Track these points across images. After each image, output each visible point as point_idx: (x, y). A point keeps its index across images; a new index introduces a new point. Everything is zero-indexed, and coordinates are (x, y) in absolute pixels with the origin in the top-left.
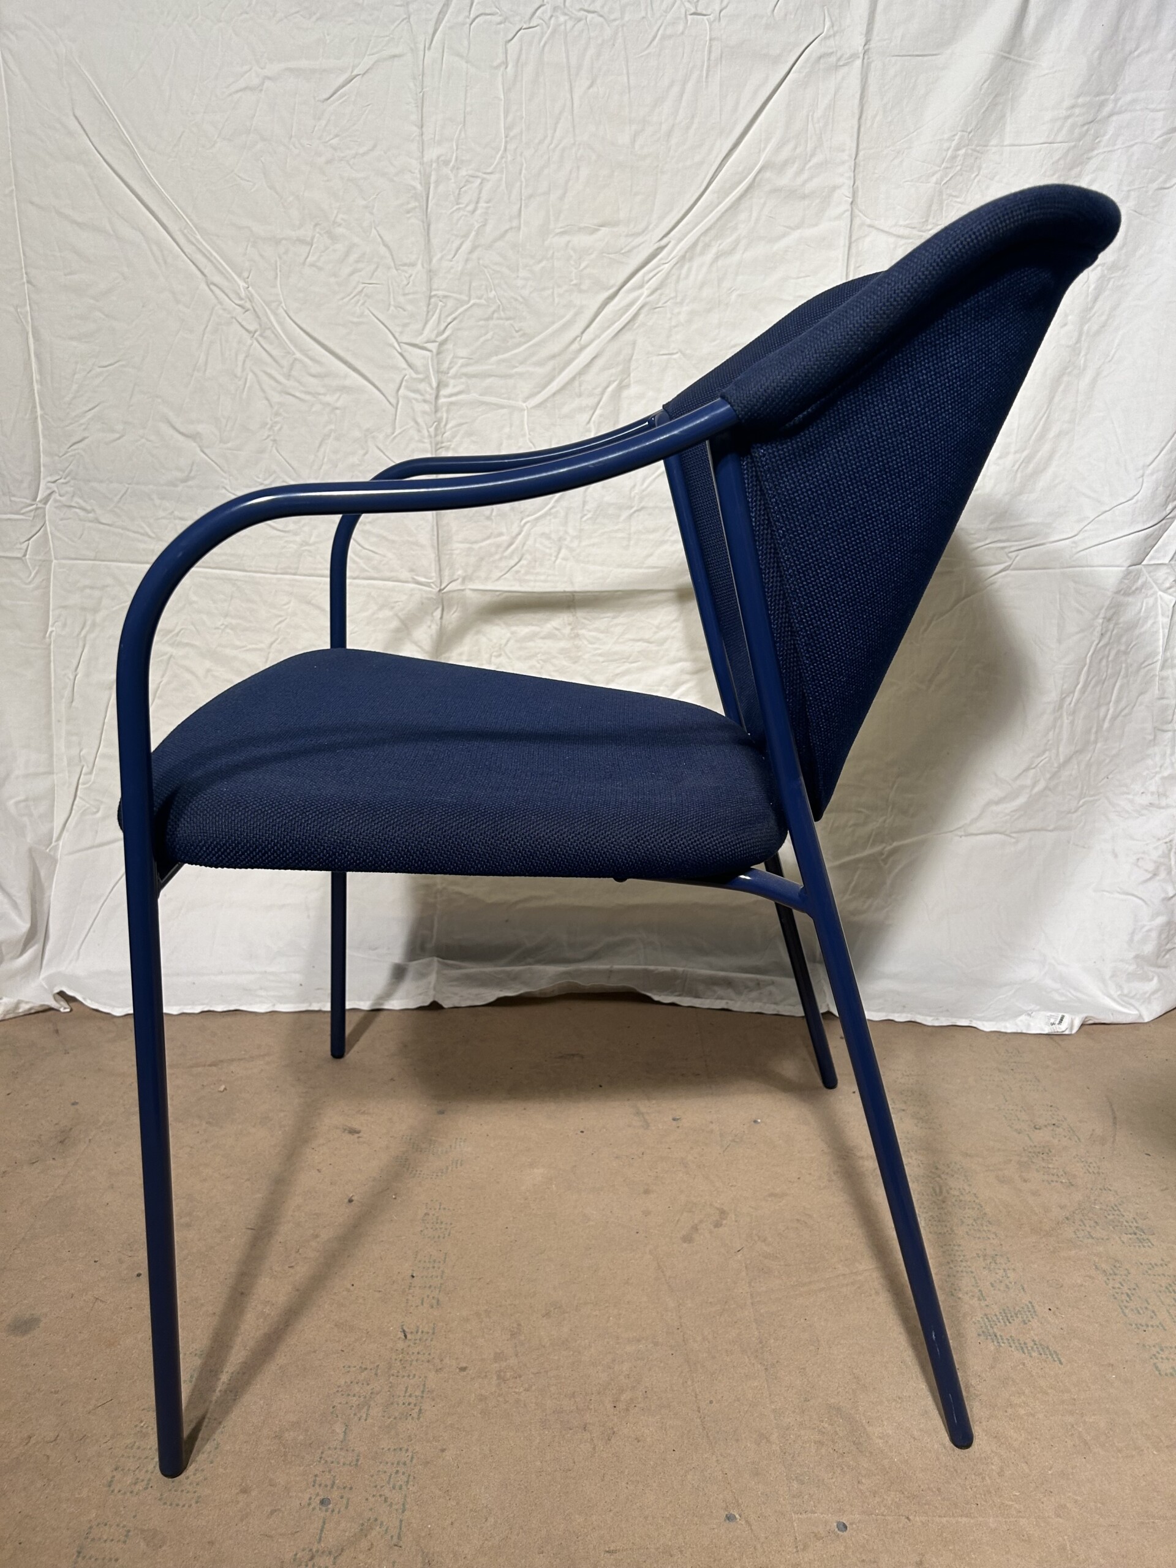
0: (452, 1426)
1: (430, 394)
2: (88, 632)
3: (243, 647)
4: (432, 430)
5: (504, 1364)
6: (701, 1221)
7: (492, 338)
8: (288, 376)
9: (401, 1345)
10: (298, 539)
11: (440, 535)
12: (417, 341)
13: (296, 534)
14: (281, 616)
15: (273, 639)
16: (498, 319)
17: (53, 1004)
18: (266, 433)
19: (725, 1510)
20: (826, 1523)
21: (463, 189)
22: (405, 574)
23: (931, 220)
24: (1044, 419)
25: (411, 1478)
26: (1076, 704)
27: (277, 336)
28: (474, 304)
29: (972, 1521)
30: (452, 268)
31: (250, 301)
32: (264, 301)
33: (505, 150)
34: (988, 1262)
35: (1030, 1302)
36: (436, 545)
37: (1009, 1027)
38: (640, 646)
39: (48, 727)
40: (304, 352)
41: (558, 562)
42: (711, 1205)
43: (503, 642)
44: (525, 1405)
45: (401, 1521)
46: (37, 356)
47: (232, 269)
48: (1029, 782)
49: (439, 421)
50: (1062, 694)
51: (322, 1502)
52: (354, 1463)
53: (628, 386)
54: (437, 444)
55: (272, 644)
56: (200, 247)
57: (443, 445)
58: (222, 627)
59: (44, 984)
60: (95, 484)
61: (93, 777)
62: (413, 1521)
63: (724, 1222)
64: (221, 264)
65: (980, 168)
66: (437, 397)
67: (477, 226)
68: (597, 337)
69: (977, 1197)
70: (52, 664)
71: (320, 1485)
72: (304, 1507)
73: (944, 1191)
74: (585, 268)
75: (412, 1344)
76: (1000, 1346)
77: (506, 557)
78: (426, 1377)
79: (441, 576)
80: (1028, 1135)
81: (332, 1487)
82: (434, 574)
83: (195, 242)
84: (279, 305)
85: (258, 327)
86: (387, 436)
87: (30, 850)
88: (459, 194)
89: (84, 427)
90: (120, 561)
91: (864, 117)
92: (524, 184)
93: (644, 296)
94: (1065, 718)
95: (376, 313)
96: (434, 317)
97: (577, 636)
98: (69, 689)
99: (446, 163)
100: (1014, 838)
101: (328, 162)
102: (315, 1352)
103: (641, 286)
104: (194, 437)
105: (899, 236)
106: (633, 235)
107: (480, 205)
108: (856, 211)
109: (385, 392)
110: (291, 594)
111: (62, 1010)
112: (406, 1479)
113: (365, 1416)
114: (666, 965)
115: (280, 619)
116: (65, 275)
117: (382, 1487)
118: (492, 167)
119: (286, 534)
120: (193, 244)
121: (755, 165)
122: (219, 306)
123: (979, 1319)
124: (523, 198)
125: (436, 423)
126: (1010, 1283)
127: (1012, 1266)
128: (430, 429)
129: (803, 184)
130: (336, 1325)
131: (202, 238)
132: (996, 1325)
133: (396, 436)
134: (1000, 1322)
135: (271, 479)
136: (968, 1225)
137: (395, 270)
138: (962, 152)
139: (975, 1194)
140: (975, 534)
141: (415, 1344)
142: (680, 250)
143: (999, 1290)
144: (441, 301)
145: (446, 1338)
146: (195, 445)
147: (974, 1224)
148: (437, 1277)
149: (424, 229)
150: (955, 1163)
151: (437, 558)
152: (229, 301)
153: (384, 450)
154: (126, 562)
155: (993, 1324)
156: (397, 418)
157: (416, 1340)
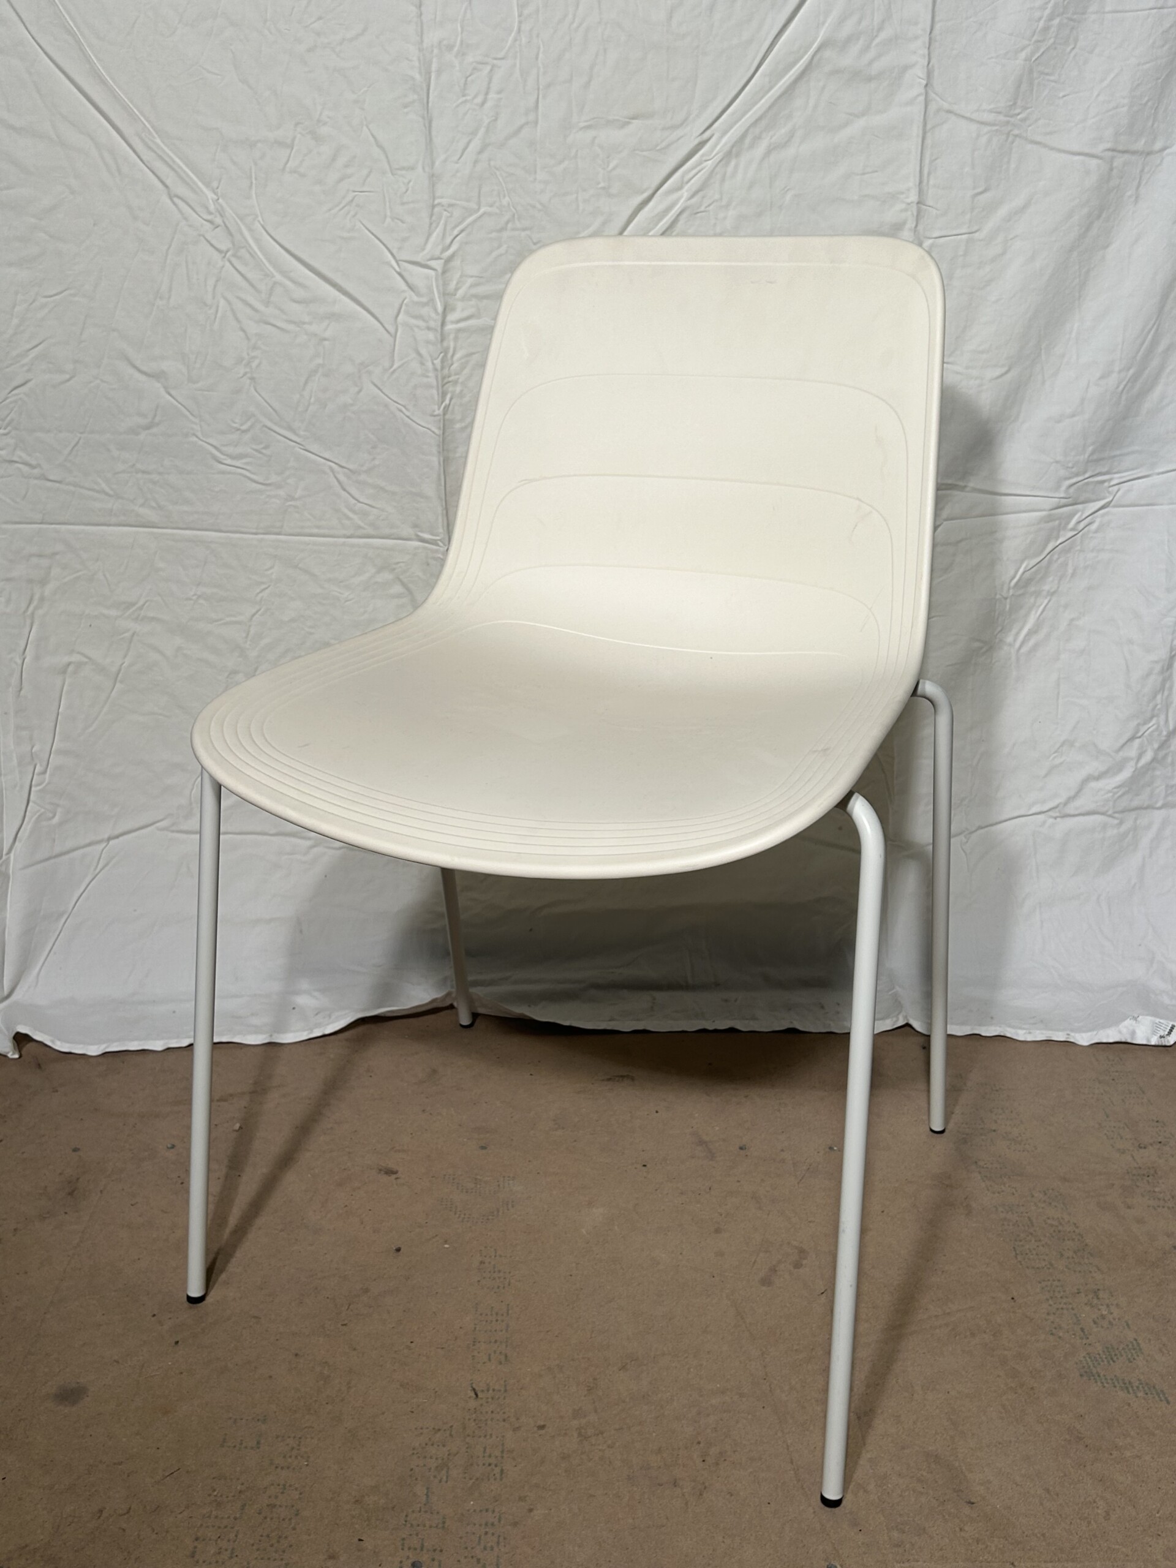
0: (537, 1486)
1: (435, 320)
3: (221, 620)
4: (438, 362)
5: (584, 1421)
6: (780, 1262)
7: (507, 252)
8: (267, 303)
9: (473, 1404)
10: (281, 492)
11: (448, 486)
12: (419, 258)
13: (279, 486)
14: (263, 583)
15: (254, 611)
16: (513, 229)
18: (243, 370)
21: (469, 79)
22: (407, 531)
23: (1019, 102)
25: (501, 1539)
27: (253, 255)
28: (484, 213)
30: (458, 172)
31: (221, 216)
32: (237, 215)
33: (519, 31)
34: (1090, 1296)
35: (1136, 1340)
37: (1111, 1036)
40: (284, 273)
42: (789, 1243)
44: (610, 1462)
47: (198, 177)
48: (1133, 754)
49: (446, 351)
50: (1171, 653)
51: (413, 1565)
52: (440, 1526)
54: (443, 378)
55: (255, 615)
56: (161, 153)
57: (450, 379)
58: (194, 598)
60: (40, 435)
61: (48, 777)
63: (804, 1262)
64: (185, 172)
65: (1076, 40)
66: (443, 324)
67: (486, 121)
69: (1077, 1227)
71: (409, 1549)
73: (1041, 1220)
74: (614, 169)
75: (484, 1403)
76: (1104, 1387)
78: (503, 1436)
79: (449, 531)
80: (1133, 1157)
81: (422, 1549)
82: (441, 530)
83: (154, 147)
84: (255, 220)
85: (230, 245)
86: (385, 370)
88: (465, 84)
89: (25, 368)
90: (73, 524)
92: (541, 71)
93: (682, 201)
95: (369, 227)
96: (438, 230)
98: (17, 675)
99: (450, 48)
100: (1115, 818)
101: (310, 50)
102: (383, 1414)
103: (680, 188)
104: (158, 376)
105: (982, 123)
106: (670, 127)
107: (490, 97)
108: (932, 95)
109: (381, 319)
110: (275, 556)
112: (495, 1539)
113: (445, 1478)
115: (263, 586)
117: (472, 1548)
118: (504, 52)
119: (268, 488)
120: (153, 150)
121: (813, 44)
122: (183, 222)
123: (1082, 1359)
124: (541, 87)
125: (442, 355)
126: (1114, 1319)
127: (1115, 1302)
128: (435, 362)
129: (871, 63)
130: (401, 1385)
131: (163, 142)
132: (1099, 1364)
133: (395, 371)
134: (1103, 1361)
135: (249, 424)
136: (1068, 1258)
137: (390, 175)
138: (1056, 21)
139: (1075, 1224)
140: (1072, 468)
141: (487, 1402)
142: (725, 144)
143: (1102, 1327)
144: (445, 210)
145: (519, 1395)
146: (158, 385)
147: (1074, 1256)
148: (502, 1331)
149: (425, 126)
150: (1053, 1189)
151: (445, 512)
152: (197, 217)
153: (381, 388)
154: (79, 524)
155: (1096, 1364)
156: (397, 348)
157: (488, 1398)
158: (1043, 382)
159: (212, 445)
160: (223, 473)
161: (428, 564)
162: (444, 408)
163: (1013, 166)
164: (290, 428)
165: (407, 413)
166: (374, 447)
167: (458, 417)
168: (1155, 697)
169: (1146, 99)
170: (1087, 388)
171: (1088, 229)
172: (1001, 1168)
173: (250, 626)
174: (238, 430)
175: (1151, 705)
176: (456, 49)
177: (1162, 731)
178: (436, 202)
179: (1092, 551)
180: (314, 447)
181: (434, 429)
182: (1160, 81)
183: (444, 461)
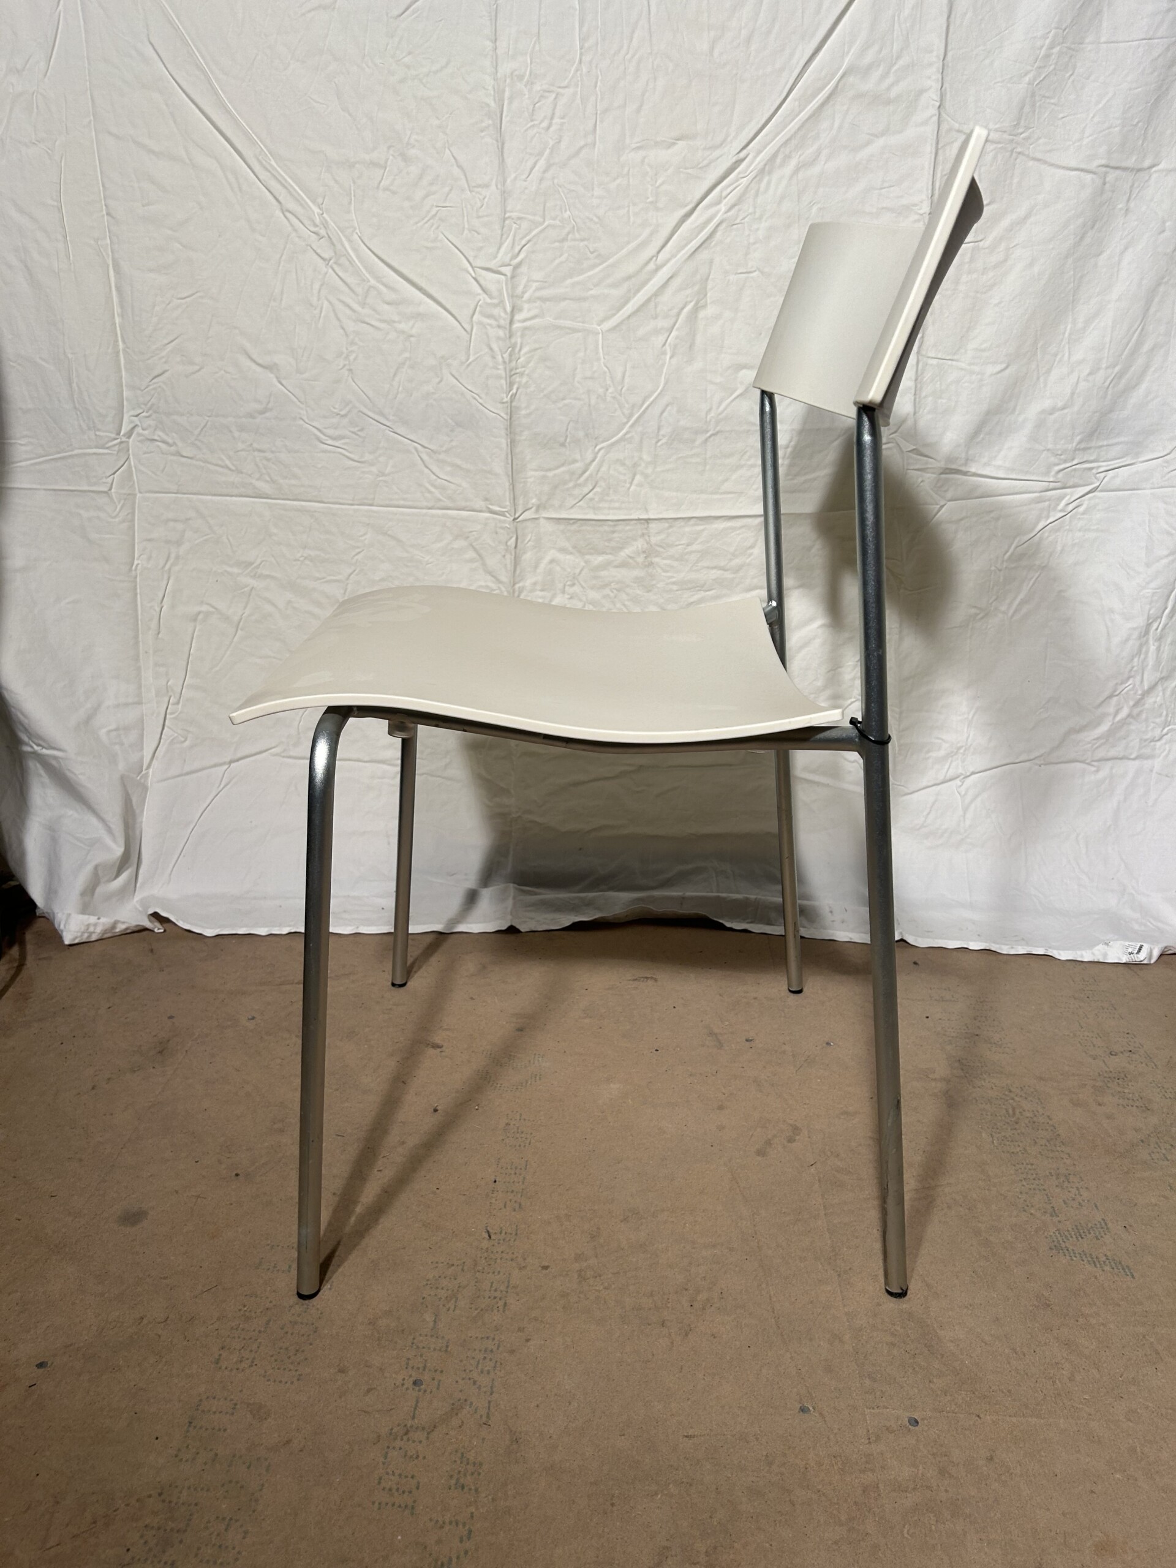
0: (536, 1319)
1: (504, 319)
2: (172, 565)
3: (324, 578)
4: (506, 356)
5: (585, 1264)
6: (775, 1136)
7: (567, 260)
8: (363, 305)
9: (485, 1244)
10: (374, 469)
11: (514, 466)
12: (492, 265)
13: (372, 464)
14: (358, 547)
15: (351, 571)
16: (575, 240)
17: (147, 924)
18: (341, 365)
19: (800, 1402)
20: (898, 1418)
21: (537, 105)
22: (480, 504)
23: (1022, 123)
24: (1137, 333)
25: (498, 1363)
26: (1163, 629)
27: (351, 262)
28: (549, 226)
29: (1042, 1421)
30: (526, 188)
31: (325, 227)
32: (338, 227)
33: (580, 62)
34: (1061, 1180)
35: (1103, 1220)
36: (510, 473)
37: (1087, 956)
38: (715, 574)
39: (137, 658)
40: (378, 279)
41: (633, 488)
42: (784, 1121)
43: (577, 571)
44: (605, 1302)
45: (489, 1402)
46: (118, 289)
47: (306, 195)
48: (1111, 710)
49: (514, 346)
50: (1148, 620)
51: (415, 1383)
52: (444, 1349)
53: (705, 306)
54: (511, 370)
55: (350, 575)
56: (275, 173)
57: (518, 371)
58: (302, 559)
59: (138, 906)
60: (175, 417)
61: (180, 706)
62: (501, 1402)
63: (797, 1138)
64: (295, 190)
65: (1074, 67)
66: (511, 322)
67: (551, 143)
68: (673, 256)
69: (1051, 1119)
70: (139, 596)
71: (413, 1368)
72: (398, 1387)
73: (1017, 1111)
74: (661, 185)
75: (496, 1244)
76: (1072, 1260)
77: (580, 485)
78: (510, 1274)
79: (515, 504)
80: (1104, 1061)
81: (424, 1370)
82: (508, 503)
83: (271, 170)
84: (353, 231)
85: (333, 254)
86: (462, 363)
87: (122, 778)
88: (533, 110)
89: (164, 360)
90: (202, 494)
91: (953, 16)
92: (599, 97)
93: (721, 214)
94: (1151, 642)
95: (450, 237)
96: (508, 241)
97: (651, 564)
98: (155, 621)
99: (521, 78)
100: (1092, 765)
101: (402, 81)
102: (404, 1248)
103: (719, 202)
104: (271, 368)
106: (710, 148)
107: (554, 121)
108: (944, 115)
109: (459, 318)
110: (368, 524)
111: (156, 930)
112: (492, 1364)
113: (453, 1307)
114: (738, 893)
115: (358, 550)
116: (143, 206)
117: (471, 1371)
118: (567, 81)
119: (363, 465)
120: (269, 172)
121: (839, 69)
122: (294, 234)
123: (1052, 1234)
124: (598, 112)
125: (510, 349)
126: (1083, 1201)
127: (1086, 1186)
128: (504, 356)
129: (889, 89)
130: (424, 1225)
131: (277, 164)
132: (1068, 1240)
133: (470, 363)
134: (1072, 1237)
135: (347, 409)
136: (1041, 1145)
137: (469, 192)
138: (1056, 50)
139: (1049, 1117)
140: (1061, 455)
141: (499, 1243)
142: (759, 163)
143: (1072, 1207)
144: (515, 223)
145: (528, 1238)
146: (272, 376)
147: (1047, 1144)
148: (519, 1182)
149: (498, 146)
150: (1029, 1086)
151: (511, 487)
152: (304, 228)
153: (459, 378)
154: (207, 495)
155: (1065, 1240)
156: (472, 345)
157: (499, 1240)
158: (1038, 379)
159: (314, 427)
160: (325, 451)
161: (497, 533)
162: (512, 396)
163: (1015, 180)
164: (381, 414)
165: (480, 401)
166: (452, 431)
167: (523, 405)
168: (1132, 659)
169: (1137, 120)
170: (1077, 383)
171: (1082, 238)
172: (982, 1067)
173: (348, 584)
174: (338, 414)
175: (1129, 667)
176: (525, 80)
177: (1137, 691)
178: (507, 215)
179: (1080, 530)
180: (402, 430)
181: (503, 414)
182: (1150, 104)
183: (511, 443)
